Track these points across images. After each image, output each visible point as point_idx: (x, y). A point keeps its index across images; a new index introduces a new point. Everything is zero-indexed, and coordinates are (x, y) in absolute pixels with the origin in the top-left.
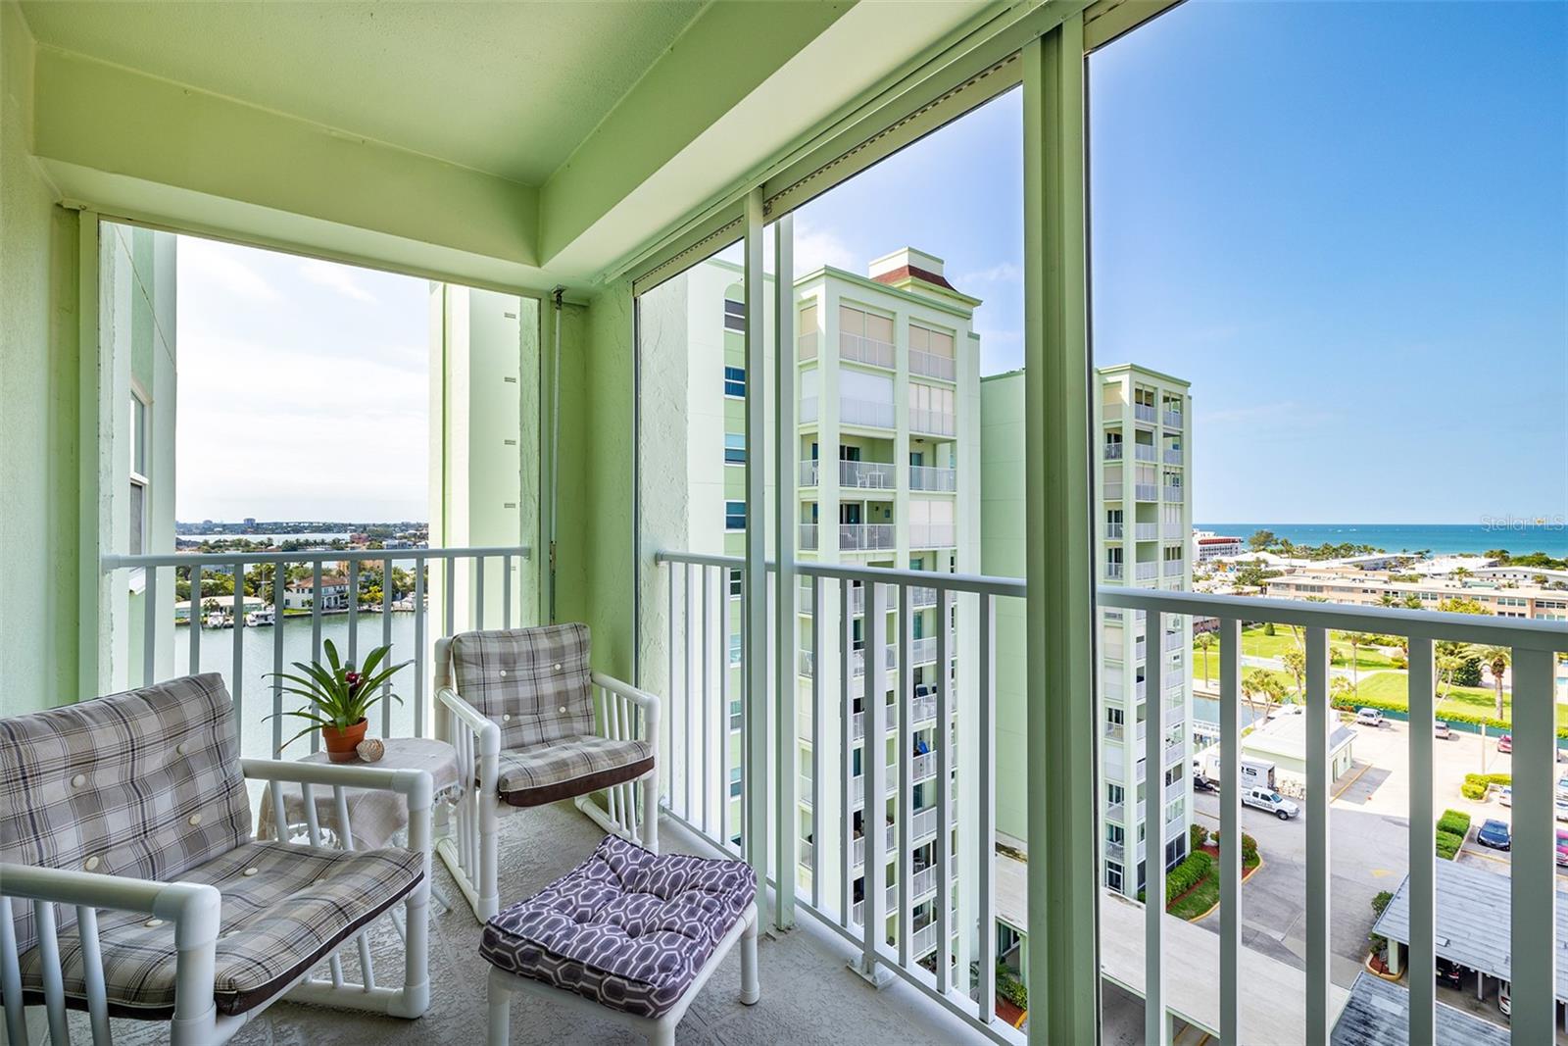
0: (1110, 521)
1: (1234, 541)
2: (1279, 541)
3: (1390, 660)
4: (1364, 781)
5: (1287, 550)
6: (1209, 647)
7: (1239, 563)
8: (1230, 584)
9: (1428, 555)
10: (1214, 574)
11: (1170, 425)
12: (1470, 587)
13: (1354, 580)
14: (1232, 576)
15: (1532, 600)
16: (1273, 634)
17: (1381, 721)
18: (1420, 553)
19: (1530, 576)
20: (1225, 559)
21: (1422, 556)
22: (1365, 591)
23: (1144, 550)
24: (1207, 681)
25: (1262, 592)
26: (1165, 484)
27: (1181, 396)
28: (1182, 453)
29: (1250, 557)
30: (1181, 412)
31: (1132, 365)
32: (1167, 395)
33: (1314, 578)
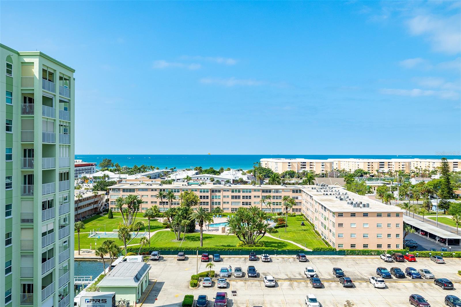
0: (25, 156)
1: (92, 165)
2: (114, 165)
3: (162, 225)
4: (154, 290)
5: (117, 170)
6: (81, 230)
7: (95, 178)
8: (91, 190)
9: (175, 170)
10: (82, 185)
11: (63, 95)
12: (191, 185)
13: (148, 184)
14: (91, 186)
15: (211, 189)
16: (112, 218)
17: (160, 257)
18: (172, 169)
19: (209, 178)
20: (88, 176)
21: (173, 171)
22: (152, 190)
23: (47, 175)
24: (79, 251)
25: (106, 194)
26: (60, 132)
27: (70, 77)
28: (70, 113)
29: (100, 174)
30: (70, 88)
31: (40, 53)
32: (62, 76)
33: (131, 184)
